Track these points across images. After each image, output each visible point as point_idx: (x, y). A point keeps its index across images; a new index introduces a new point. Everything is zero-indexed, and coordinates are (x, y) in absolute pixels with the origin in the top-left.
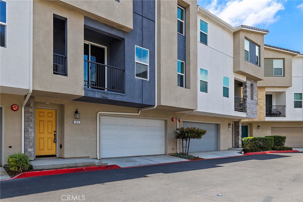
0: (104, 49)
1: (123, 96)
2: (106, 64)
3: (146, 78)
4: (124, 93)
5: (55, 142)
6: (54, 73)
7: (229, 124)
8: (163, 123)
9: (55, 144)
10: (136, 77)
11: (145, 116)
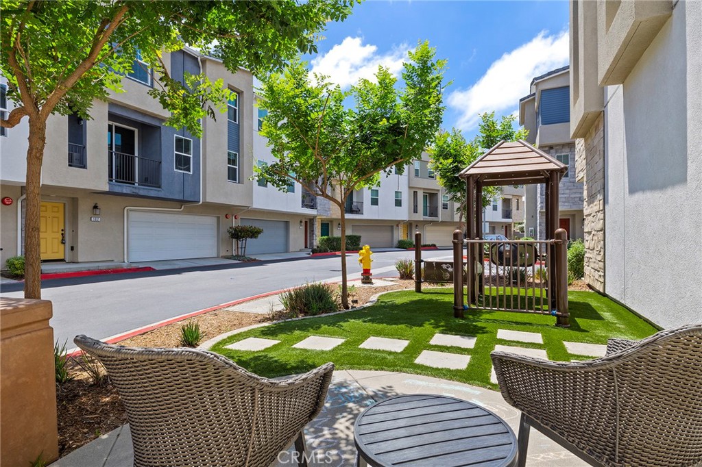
0: (133, 132)
1: (159, 191)
2: (136, 154)
3: (189, 171)
4: (160, 187)
5: (64, 243)
6: (70, 165)
7: (301, 222)
8: (215, 220)
9: (63, 245)
10: (175, 170)
11: (189, 212)
